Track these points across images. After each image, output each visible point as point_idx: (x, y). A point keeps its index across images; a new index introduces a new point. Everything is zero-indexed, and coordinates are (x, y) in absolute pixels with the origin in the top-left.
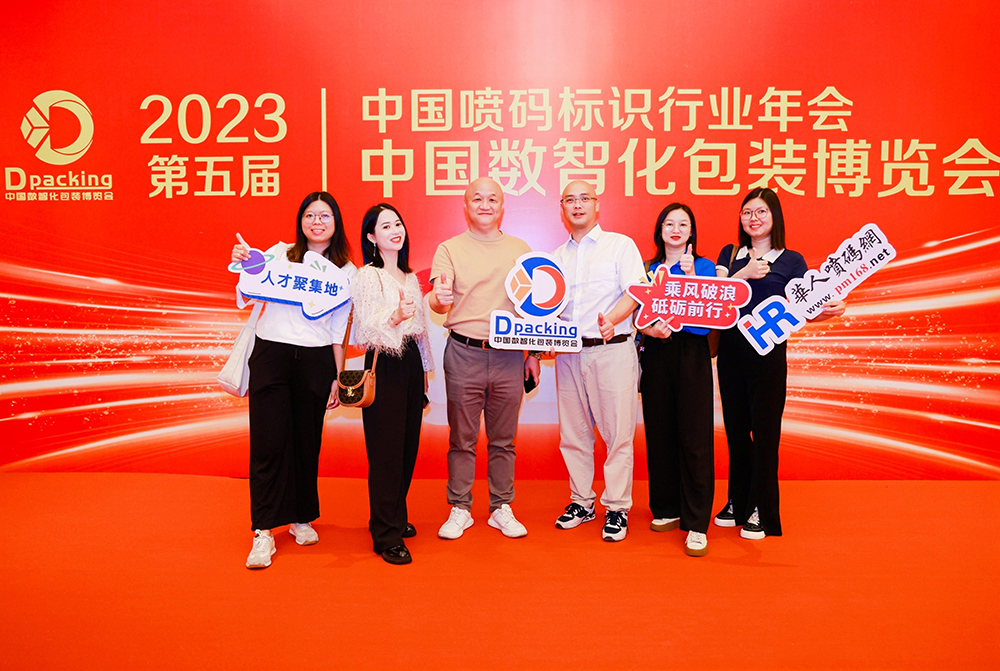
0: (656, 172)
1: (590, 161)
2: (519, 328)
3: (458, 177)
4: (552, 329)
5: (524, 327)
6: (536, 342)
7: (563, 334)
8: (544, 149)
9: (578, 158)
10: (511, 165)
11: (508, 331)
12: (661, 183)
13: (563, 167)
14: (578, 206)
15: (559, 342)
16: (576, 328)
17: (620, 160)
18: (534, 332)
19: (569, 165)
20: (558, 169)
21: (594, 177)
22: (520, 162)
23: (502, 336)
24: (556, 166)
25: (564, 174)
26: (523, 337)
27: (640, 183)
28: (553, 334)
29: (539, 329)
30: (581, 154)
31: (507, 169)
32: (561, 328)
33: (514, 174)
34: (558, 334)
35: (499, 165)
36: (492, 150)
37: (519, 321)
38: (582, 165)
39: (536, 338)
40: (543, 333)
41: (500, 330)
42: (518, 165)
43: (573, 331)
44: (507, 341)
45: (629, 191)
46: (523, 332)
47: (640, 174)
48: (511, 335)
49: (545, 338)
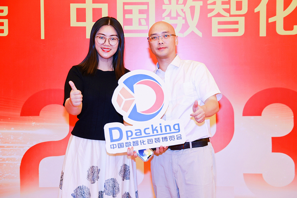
0: (284, 18)
1: (234, 11)
2: (129, 134)
3: (140, 24)
4: (159, 129)
5: (134, 132)
6: (146, 142)
7: (168, 131)
8: (201, 3)
9: (225, 10)
10: (178, 15)
11: (121, 138)
12: (288, 26)
13: (215, 16)
14: (161, 42)
15: (166, 138)
16: (178, 125)
17: (256, 10)
18: (143, 135)
19: (219, 15)
20: (211, 18)
21: (236, 23)
22: (184, 13)
23: (116, 143)
24: (209, 15)
25: (215, 21)
26: (135, 140)
27: (271, 27)
28: (160, 132)
29: (147, 131)
30: (227, 6)
31: (176, 18)
32: (165, 127)
33: (180, 22)
34: (164, 132)
35: (169, 15)
36: (164, 4)
37: (128, 128)
38: (228, 15)
39: (146, 139)
40: (151, 134)
41: (114, 139)
42: (183, 15)
43: (176, 127)
44: (121, 146)
45: (263, 33)
46: (134, 136)
47: (271, 20)
48: (124, 140)
49: (153, 138)
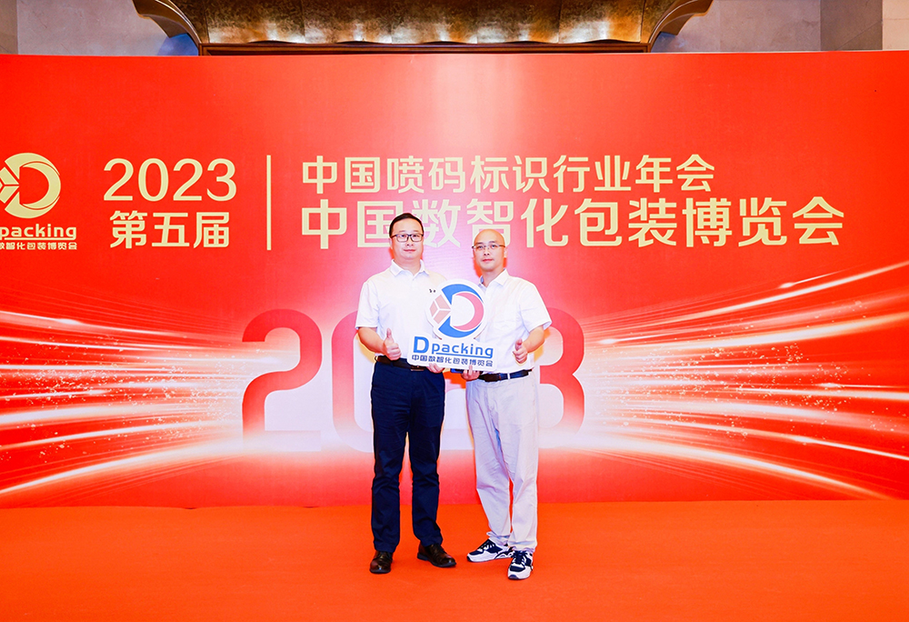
0: (552, 227)
1: (498, 218)
2: (436, 348)
4: (469, 349)
5: (441, 347)
6: (452, 361)
7: (479, 354)
8: (459, 208)
9: (487, 216)
10: (431, 221)
11: (425, 350)
12: (556, 237)
14: (486, 253)
15: (474, 361)
17: (523, 217)
18: (451, 352)
19: (480, 222)
20: (471, 225)
23: (420, 354)
24: (469, 222)
25: (476, 228)
26: (440, 356)
27: (539, 236)
28: (469, 354)
29: (456, 349)
30: (491, 212)
32: (477, 349)
33: (433, 229)
34: (474, 354)
36: (414, 209)
37: (436, 341)
38: (491, 222)
39: (452, 357)
40: (460, 353)
41: (418, 349)
42: (437, 221)
43: (489, 352)
44: (424, 359)
45: (530, 243)
47: (539, 229)
48: (429, 353)
49: (461, 358)
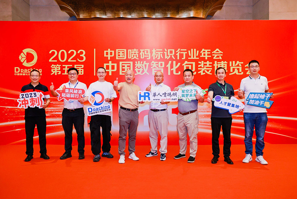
8: (148, 64)
12: (177, 72)
14: (159, 78)
17: (167, 66)
18: (99, 109)
19: (155, 68)
24: (152, 68)
27: (172, 72)
29: (100, 108)
30: (158, 65)
32: (105, 107)
33: (141, 70)
36: (136, 64)
38: (158, 68)
44: (92, 113)
45: (169, 74)
47: (172, 70)
